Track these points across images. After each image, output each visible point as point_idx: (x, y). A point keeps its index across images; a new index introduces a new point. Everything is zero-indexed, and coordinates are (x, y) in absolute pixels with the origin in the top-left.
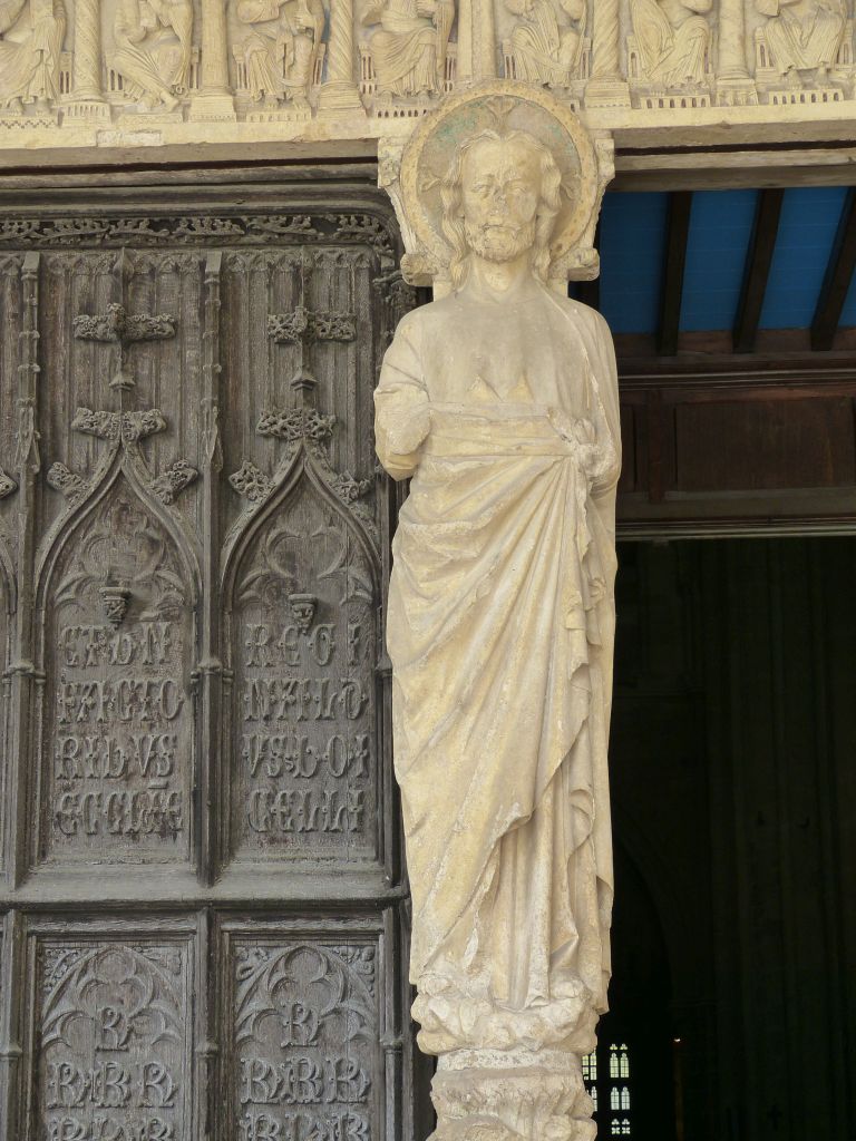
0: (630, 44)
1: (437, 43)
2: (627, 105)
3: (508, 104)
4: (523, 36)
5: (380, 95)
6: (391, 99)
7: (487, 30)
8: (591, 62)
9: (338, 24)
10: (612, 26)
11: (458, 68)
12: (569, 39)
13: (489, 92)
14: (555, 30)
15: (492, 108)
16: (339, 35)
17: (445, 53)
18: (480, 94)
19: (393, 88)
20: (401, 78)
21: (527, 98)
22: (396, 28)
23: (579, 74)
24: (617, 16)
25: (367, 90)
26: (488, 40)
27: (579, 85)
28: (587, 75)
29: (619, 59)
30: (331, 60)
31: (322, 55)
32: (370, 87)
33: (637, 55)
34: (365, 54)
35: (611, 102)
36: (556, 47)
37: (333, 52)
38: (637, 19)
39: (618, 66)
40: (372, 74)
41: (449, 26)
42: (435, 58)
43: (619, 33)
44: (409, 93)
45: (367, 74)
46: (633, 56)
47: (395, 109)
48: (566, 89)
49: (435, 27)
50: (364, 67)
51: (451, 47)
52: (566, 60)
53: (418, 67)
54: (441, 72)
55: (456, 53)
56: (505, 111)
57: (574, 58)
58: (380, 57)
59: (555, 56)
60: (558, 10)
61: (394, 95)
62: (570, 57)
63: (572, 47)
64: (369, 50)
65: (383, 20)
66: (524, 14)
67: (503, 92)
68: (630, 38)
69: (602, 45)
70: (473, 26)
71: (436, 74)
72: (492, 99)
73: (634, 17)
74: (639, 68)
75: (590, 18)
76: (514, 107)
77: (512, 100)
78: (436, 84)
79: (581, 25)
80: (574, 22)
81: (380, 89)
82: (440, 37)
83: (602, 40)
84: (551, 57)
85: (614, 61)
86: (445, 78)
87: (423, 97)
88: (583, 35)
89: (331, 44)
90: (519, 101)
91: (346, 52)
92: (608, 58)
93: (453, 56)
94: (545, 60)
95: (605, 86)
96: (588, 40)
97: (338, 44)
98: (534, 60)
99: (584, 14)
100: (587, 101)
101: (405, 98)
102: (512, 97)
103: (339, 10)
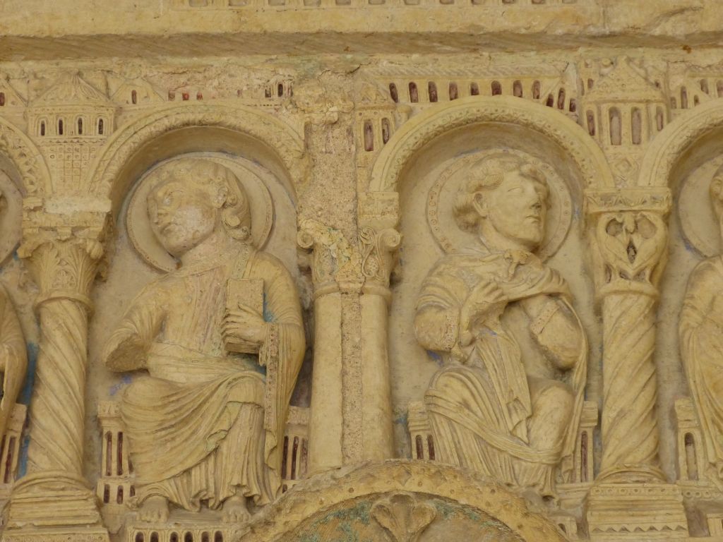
0: (681, 415)
1: (266, 403)
2: (679, 528)
3: (422, 512)
4: (453, 390)
5: (139, 506)
6: (164, 510)
7: (374, 379)
8: (599, 449)
9: (56, 367)
10: (644, 377)
11: (311, 455)
12: (553, 400)
13: (380, 486)
14: (522, 382)
15: (386, 522)
16: (55, 384)
17: (285, 426)
18: (361, 490)
19: (170, 490)
20: (188, 472)
21: (463, 501)
22: (178, 376)
23: (572, 471)
24: (653, 358)
25: (114, 494)
26: (378, 399)
27: (572, 493)
28: (590, 472)
29: (658, 443)
30: (37, 434)
31: (18, 427)
32: (120, 492)
33: (697, 436)
34: (113, 428)
35: (645, 523)
36: (523, 416)
37: (43, 418)
38: (695, 366)
39: (656, 458)
40: (126, 465)
41: (294, 369)
42: (263, 430)
43: (657, 394)
44: (204, 503)
45: (114, 465)
46: (689, 439)
47: (174, 529)
48: (546, 498)
49: (263, 370)
50: (107, 454)
51: (296, 415)
52: (545, 439)
53: (224, 449)
54: (275, 461)
55: (306, 426)
56: (414, 527)
57: (562, 437)
58: (143, 429)
59: (522, 432)
60: (526, 345)
61: (172, 506)
62: (555, 435)
63: (558, 416)
64: (119, 418)
65: (152, 362)
66: (456, 350)
67: (411, 486)
68: (681, 403)
69: (622, 414)
70: (344, 374)
71: (265, 466)
72: (386, 501)
73: (689, 364)
74: (701, 462)
75: (594, 365)
76: (433, 521)
77: (430, 505)
78: (264, 484)
79: (577, 378)
80: (563, 371)
81: (141, 493)
82: (275, 389)
83: (622, 403)
84: (512, 434)
85: (649, 444)
86: (283, 475)
87: (236, 507)
88: (580, 396)
89: (38, 404)
90: (446, 506)
91: (71, 418)
92: (635, 439)
93: (301, 434)
94: (501, 440)
95: (630, 490)
96: (592, 405)
97: (54, 402)
98: (477, 437)
99: (582, 357)
100: (592, 519)
101: (195, 511)
102: (431, 497)
103: (58, 337)
